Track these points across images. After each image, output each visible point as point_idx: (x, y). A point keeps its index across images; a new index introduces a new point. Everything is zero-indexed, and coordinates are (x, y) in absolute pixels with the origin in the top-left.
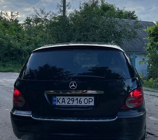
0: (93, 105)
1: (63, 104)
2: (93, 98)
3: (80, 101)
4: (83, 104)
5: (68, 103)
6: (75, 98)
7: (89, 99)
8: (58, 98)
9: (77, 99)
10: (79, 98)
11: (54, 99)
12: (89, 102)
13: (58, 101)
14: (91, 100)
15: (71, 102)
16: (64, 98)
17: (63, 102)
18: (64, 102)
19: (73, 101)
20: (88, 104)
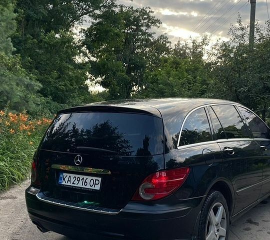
0: (99, 189)
1: (69, 184)
2: (100, 179)
3: (85, 182)
4: (88, 187)
5: (73, 183)
6: (81, 177)
7: (96, 180)
8: (65, 174)
9: (83, 179)
10: (85, 177)
11: (61, 176)
12: (95, 184)
13: (64, 179)
14: (97, 182)
15: (76, 182)
16: (70, 176)
17: (68, 181)
18: (70, 181)
19: (79, 181)
20: (93, 188)
